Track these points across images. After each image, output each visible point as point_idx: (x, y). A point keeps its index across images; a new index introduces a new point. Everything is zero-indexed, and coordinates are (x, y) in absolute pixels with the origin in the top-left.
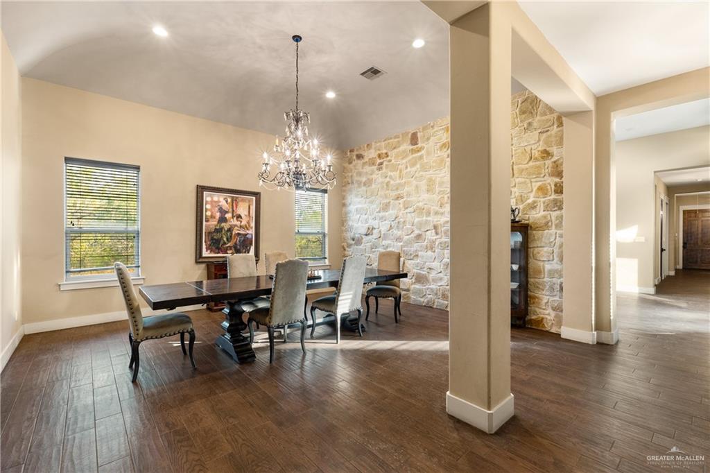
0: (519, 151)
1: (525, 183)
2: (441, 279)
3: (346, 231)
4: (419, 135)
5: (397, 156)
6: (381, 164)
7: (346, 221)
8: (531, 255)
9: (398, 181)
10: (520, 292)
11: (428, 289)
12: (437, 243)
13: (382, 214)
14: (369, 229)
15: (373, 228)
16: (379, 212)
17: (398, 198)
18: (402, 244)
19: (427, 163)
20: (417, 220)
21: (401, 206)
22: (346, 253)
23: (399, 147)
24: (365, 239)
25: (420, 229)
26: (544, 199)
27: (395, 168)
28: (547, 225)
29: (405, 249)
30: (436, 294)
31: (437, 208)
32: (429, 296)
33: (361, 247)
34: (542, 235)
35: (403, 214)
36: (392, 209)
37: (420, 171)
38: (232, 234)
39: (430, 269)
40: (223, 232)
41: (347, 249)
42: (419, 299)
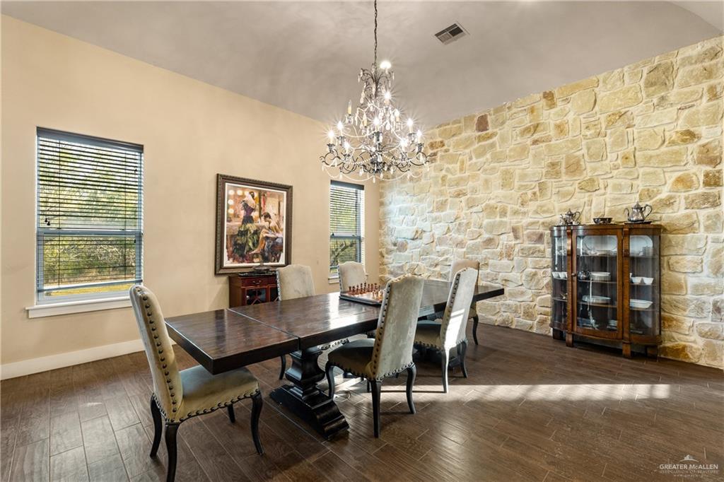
0: (646, 133)
1: (654, 173)
2: (522, 293)
3: (385, 234)
4: (489, 119)
5: (457, 145)
6: (435, 154)
7: (384, 222)
8: (665, 265)
9: (458, 175)
10: (653, 312)
11: (502, 305)
12: (517, 250)
13: (435, 214)
14: (417, 232)
15: (423, 231)
16: (432, 212)
17: (459, 195)
18: (464, 250)
19: (502, 152)
20: (486, 221)
21: (463, 204)
22: (385, 260)
23: (460, 134)
24: (411, 244)
25: (491, 232)
26: (686, 194)
27: (453, 159)
28: (691, 227)
29: (470, 256)
30: (516, 312)
31: (517, 207)
32: (505, 314)
33: (406, 253)
34: (683, 240)
35: (466, 214)
36: (450, 208)
37: (490, 163)
38: (259, 237)
39: (506, 280)
40: (249, 235)
41: (386, 256)
42: (490, 317)
